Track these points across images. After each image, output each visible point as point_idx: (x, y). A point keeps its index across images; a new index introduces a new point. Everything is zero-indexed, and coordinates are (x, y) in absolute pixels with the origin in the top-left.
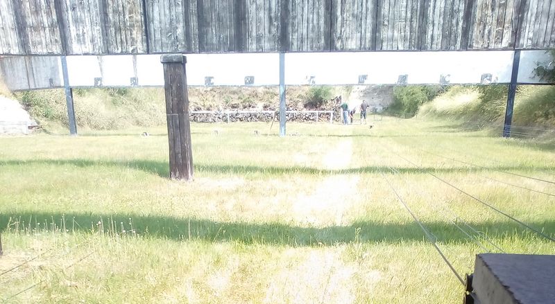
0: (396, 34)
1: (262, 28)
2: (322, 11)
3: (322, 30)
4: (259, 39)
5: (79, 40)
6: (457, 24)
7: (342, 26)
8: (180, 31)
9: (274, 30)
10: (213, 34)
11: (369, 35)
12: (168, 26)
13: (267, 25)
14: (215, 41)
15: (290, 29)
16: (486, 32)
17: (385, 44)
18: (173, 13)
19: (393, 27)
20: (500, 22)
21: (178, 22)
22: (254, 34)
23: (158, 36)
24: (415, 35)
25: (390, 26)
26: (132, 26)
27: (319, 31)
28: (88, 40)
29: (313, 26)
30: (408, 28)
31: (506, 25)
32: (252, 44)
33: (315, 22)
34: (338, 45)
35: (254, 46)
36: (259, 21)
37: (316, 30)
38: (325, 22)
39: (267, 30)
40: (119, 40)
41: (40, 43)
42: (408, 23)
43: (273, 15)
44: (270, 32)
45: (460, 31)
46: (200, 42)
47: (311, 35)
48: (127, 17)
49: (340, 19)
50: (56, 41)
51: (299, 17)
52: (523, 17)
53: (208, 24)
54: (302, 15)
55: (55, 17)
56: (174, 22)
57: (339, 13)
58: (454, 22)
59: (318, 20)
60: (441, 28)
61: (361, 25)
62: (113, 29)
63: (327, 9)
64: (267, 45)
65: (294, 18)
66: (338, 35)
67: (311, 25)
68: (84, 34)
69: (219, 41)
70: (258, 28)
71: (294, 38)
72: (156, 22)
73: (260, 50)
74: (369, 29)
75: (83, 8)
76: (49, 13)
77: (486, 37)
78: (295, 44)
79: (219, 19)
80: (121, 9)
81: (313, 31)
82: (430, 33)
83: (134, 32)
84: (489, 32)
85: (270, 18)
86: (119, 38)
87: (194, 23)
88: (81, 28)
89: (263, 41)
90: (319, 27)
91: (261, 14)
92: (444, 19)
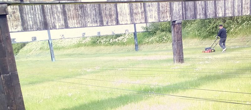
2: (214, 5)
3: (214, 11)
5: (151, 17)
7: (218, 10)
8: (181, 13)
9: (203, 12)
12: (178, 11)
13: (202, 10)
14: (189, 16)
15: (207, 11)
17: (227, 15)
18: (179, 7)
20: (247, 8)
21: (180, 10)
22: (199, 13)
23: (175, 15)
25: (228, 10)
26: (167, 12)
28: (153, 17)
33: (212, 9)
34: (218, 15)
40: (163, 17)
41: (138, 19)
42: (231, 9)
46: (185, 17)
48: (165, 9)
49: (217, 8)
50: (143, 18)
51: (209, 7)
53: (187, 10)
55: (143, 9)
57: (217, 6)
58: (239, 8)
62: (161, 13)
68: (152, 15)
72: (174, 10)
75: (152, 6)
76: (141, 8)
79: (190, 9)
80: (163, 6)
83: (167, 14)
85: (202, 8)
86: (163, 16)
88: (151, 13)
91: (200, 7)
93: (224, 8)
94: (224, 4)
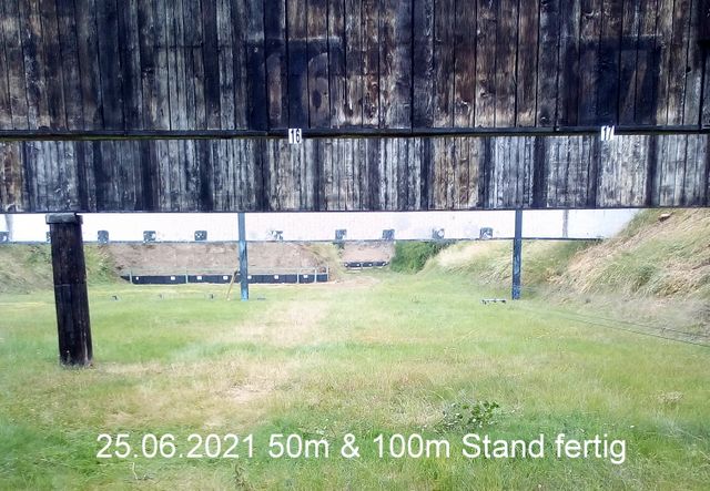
0: (343, 192)
1: (177, 184)
2: (251, 166)
3: (252, 186)
4: (174, 197)
6: (414, 182)
7: (277, 183)
8: (72, 186)
9: (192, 187)
10: (115, 190)
11: (310, 193)
12: (55, 180)
13: (183, 180)
14: (117, 198)
15: (213, 186)
16: (449, 190)
17: (330, 204)
18: (63, 165)
19: (339, 185)
20: (464, 180)
21: (69, 176)
22: (167, 191)
23: (43, 192)
24: (366, 194)
25: (335, 183)
26: (9, 180)
27: (249, 189)
29: (242, 183)
30: (356, 186)
31: (471, 184)
32: (164, 202)
33: (243, 178)
34: (274, 204)
35: (168, 205)
36: (173, 175)
37: (245, 187)
38: (256, 179)
39: (183, 187)
42: (356, 180)
43: (190, 169)
44: (187, 189)
45: (418, 189)
46: (98, 200)
47: (239, 192)
48: (3, 169)
49: (273, 175)
51: (224, 172)
52: (489, 175)
53: (108, 179)
54: (227, 171)
56: (64, 176)
57: (272, 168)
58: (411, 179)
59: (247, 176)
60: (395, 186)
61: (299, 182)
63: (257, 163)
64: (184, 204)
65: (217, 173)
66: (273, 193)
67: (238, 182)
69: (123, 199)
70: (172, 184)
71: (218, 196)
72: (40, 176)
73: (175, 209)
74: (310, 186)
77: (449, 196)
78: (220, 202)
79: (122, 173)
81: (241, 188)
82: (383, 191)
84: (453, 191)
85: (187, 173)
87: (90, 177)
89: (179, 199)
90: (249, 184)
91: (176, 169)
92: (398, 176)
93: (310, 177)
94: (310, 161)
